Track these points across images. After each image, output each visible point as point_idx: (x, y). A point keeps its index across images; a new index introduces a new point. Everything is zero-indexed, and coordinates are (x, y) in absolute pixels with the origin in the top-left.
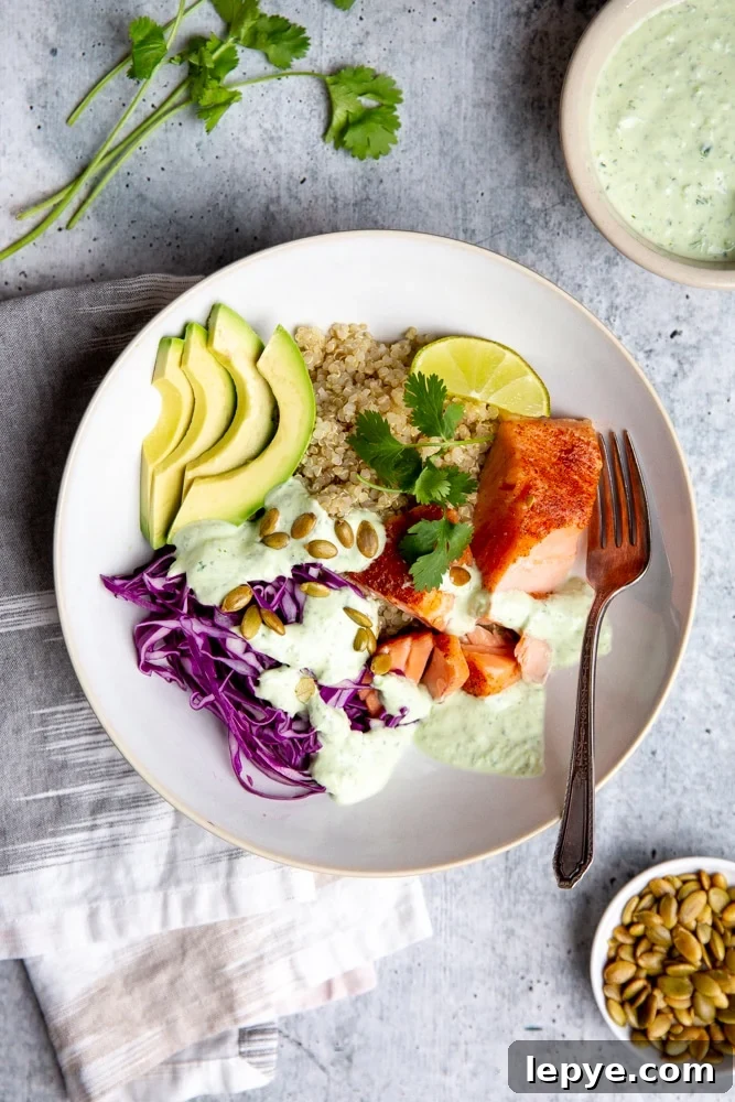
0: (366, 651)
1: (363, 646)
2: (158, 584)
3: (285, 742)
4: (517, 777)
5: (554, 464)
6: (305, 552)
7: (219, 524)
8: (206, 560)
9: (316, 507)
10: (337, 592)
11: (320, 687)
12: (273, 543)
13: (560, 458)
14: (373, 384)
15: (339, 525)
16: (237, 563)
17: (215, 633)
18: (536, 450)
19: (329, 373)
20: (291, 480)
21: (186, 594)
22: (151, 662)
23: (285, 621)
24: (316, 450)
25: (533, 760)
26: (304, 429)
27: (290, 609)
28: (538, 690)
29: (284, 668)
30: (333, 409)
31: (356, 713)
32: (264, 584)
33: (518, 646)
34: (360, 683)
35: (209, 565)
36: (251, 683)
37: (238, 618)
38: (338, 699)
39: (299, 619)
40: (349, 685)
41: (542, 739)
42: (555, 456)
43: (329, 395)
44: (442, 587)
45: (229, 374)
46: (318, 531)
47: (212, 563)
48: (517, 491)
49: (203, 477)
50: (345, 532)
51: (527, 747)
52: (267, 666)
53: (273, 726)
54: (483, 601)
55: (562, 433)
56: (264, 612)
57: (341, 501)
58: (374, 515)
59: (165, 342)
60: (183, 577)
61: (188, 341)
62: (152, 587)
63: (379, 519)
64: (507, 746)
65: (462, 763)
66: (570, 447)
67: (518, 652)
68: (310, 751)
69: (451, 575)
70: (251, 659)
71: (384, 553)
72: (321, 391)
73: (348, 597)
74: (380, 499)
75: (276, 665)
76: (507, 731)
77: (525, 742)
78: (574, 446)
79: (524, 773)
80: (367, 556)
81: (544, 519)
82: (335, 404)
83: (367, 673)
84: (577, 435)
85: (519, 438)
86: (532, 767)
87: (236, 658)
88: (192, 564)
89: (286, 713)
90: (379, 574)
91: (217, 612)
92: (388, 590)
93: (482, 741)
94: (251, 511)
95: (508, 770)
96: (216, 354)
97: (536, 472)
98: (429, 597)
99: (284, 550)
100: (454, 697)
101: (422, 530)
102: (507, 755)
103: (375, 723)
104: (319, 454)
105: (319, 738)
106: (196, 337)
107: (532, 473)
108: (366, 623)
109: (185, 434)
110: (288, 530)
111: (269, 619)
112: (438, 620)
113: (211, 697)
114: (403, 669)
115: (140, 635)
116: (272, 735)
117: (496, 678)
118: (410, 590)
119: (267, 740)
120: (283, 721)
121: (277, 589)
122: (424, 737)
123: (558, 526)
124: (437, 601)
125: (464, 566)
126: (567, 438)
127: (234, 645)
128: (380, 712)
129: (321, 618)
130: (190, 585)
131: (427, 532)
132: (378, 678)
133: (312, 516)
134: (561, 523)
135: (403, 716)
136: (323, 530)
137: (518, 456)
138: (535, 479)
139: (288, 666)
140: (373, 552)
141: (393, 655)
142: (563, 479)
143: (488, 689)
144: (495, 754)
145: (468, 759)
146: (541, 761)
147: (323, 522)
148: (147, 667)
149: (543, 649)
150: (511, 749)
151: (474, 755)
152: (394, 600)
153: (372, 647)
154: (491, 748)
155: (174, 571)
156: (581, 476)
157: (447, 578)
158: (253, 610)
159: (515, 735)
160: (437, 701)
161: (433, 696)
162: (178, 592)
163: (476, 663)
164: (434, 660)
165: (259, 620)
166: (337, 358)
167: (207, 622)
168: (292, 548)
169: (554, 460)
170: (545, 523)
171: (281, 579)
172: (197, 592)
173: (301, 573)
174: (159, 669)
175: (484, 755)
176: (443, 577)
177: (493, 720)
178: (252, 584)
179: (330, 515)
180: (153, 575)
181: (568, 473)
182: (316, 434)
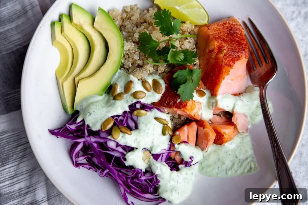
0: (168, 134)
1: (167, 133)
2: (73, 127)
3: (144, 183)
4: (248, 174)
5: (227, 36)
6: (132, 98)
7: (94, 97)
8: (91, 111)
9: (132, 78)
10: (150, 112)
11: (153, 155)
12: (118, 98)
13: (228, 33)
14: (145, 24)
15: (144, 82)
16: (105, 110)
17: (101, 141)
18: (218, 33)
19: (126, 26)
20: (119, 71)
21: (86, 127)
22: (79, 162)
23: (131, 129)
24: (127, 56)
25: (253, 166)
26: (120, 47)
27: (132, 124)
28: (246, 136)
29: (135, 150)
30: (130, 38)
31: (172, 164)
32: (118, 116)
33: (233, 118)
34: (170, 150)
35: (93, 113)
36: (122, 160)
37: (110, 132)
38: (162, 159)
39: (137, 127)
40: (164, 151)
41: (254, 156)
42: (226, 33)
43: (128, 34)
44: (194, 99)
45: (84, 34)
46: (135, 87)
47: (94, 111)
48: (216, 51)
49: (82, 79)
50: (147, 86)
51: (248, 161)
52: (128, 151)
53: (136, 177)
54: (214, 101)
55: (225, 24)
56: (120, 126)
57: (142, 73)
58: (158, 76)
59: (53, 24)
60: (83, 121)
61: (62, 22)
62: (71, 129)
63: (160, 78)
64: (240, 162)
65: (223, 175)
66: (230, 28)
67: (234, 120)
68: (155, 184)
69: (196, 93)
70: (120, 149)
71: (165, 91)
72: (124, 33)
73: (155, 113)
74: (158, 69)
75: (131, 149)
76: (238, 156)
77: (247, 159)
78: (231, 27)
79: (250, 172)
80: (159, 94)
81: (231, 58)
82: (131, 36)
83: (172, 145)
84: (231, 23)
85: (209, 31)
86: (253, 168)
87: (113, 150)
88: (85, 114)
89: (141, 170)
90: (166, 100)
91: (100, 132)
92: (171, 105)
93: (228, 163)
94: (106, 87)
95: (243, 173)
96: (76, 26)
97: (221, 40)
98: (190, 104)
99: (123, 100)
100: (211, 147)
101: (179, 74)
102: (241, 166)
103: (180, 166)
104: (129, 57)
105: (158, 178)
106: (65, 20)
107: (220, 41)
108: (165, 122)
109: (72, 64)
110: (123, 91)
111: (123, 130)
112: (196, 114)
113: (107, 171)
114: (186, 140)
115: (71, 151)
116: (137, 181)
117: (227, 134)
118: (181, 103)
119: (136, 184)
120: (140, 173)
121: (124, 117)
122: (203, 168)
123: (238, 60)
124: (194, 106)
125: (202, 89)
126: (227, 25)
127: (112, 145)
128: (182, 161)
129: (146, 124)
130: (87, 123)
131: (182, 76)
132: (176, 146)
133: (131, 82)
134: (238, 58)
135: (192, 161)
136: (137, 86)
137: (211, 37)
138: (222, 43)
139: (137, 149)
140: (161, 91)
141: (181, 135)
142: (232, 41)
143: (225, 140)
144: (236, 167)
145: (224, 172)
146: (256, 165)
147: (136, 83)
148: (77, 165)
149: (244, 117)
150: (242, 163)
151: (226, 169)
152: (175, 109)
153: (171, 133)
154: (233, 165)
155: (79, 120)
156: (239, 38)
157: (195, 94)
158: (116, 127)
159: (242, 157)
160: (205, 151)
161: (203, 150)
162: (82, 128)
163: (217, 129)
164: (199, 133)
165: (119, 131)
166: (128, 19)
167: (97, 137)
168: (126, 98)
169: (226, 35)
170: (232, 60)
171: (125, 112)
172: (90, 125)
173: (133, 107)
174: (83, 165)
175: (231, 168)
176: (193, 94)
177: (230, 153)
178: (113, 117)
179: (139, 80)
180: (70, 124)
181: (234, 38)
182: (125, 48)
